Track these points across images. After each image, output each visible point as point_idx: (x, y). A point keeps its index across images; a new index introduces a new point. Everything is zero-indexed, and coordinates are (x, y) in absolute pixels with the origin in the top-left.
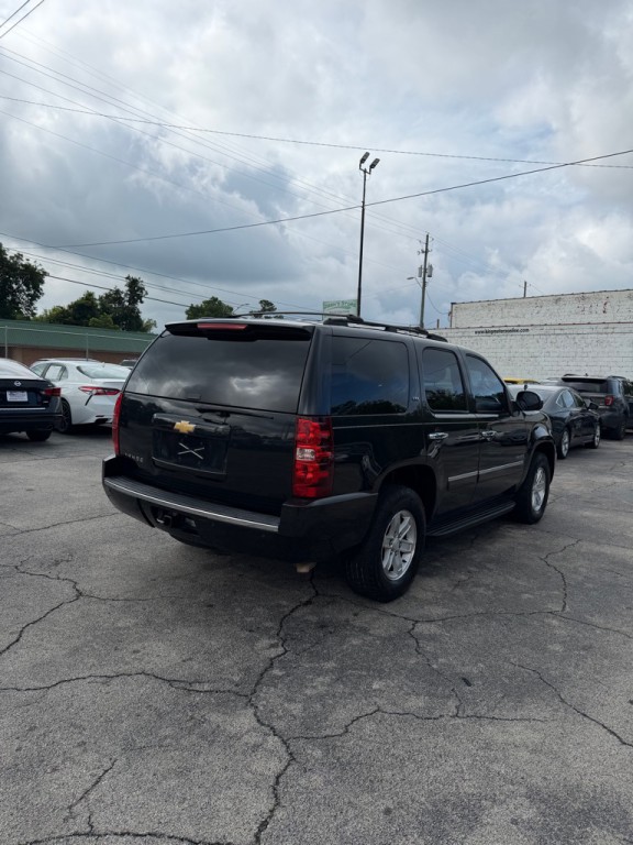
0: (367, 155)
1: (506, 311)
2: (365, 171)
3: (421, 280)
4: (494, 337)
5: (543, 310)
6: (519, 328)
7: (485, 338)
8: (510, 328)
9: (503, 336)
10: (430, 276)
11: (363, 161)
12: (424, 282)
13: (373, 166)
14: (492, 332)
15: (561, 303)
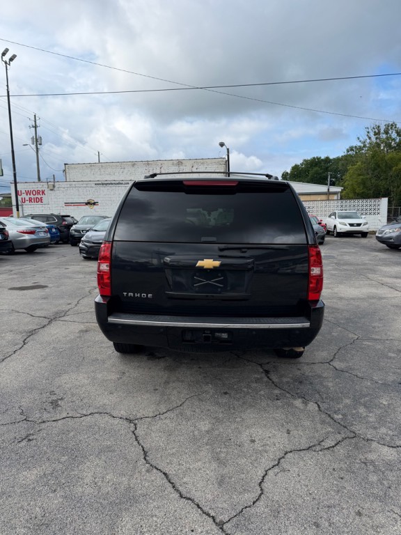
0: (7, 50)
1: (102, 170)
2: (6, 63)
3: (34, 146)
4: (108, 187)
5: (126, 171)
6: (123, 182)
7: (102, 188)
8: (109, 182)
9: (113, 187)
10: (40, 144)
11: (4, 54)
12: (37, 149)
13: (11, 59)
14: (106, 184)
15: (136, 166)
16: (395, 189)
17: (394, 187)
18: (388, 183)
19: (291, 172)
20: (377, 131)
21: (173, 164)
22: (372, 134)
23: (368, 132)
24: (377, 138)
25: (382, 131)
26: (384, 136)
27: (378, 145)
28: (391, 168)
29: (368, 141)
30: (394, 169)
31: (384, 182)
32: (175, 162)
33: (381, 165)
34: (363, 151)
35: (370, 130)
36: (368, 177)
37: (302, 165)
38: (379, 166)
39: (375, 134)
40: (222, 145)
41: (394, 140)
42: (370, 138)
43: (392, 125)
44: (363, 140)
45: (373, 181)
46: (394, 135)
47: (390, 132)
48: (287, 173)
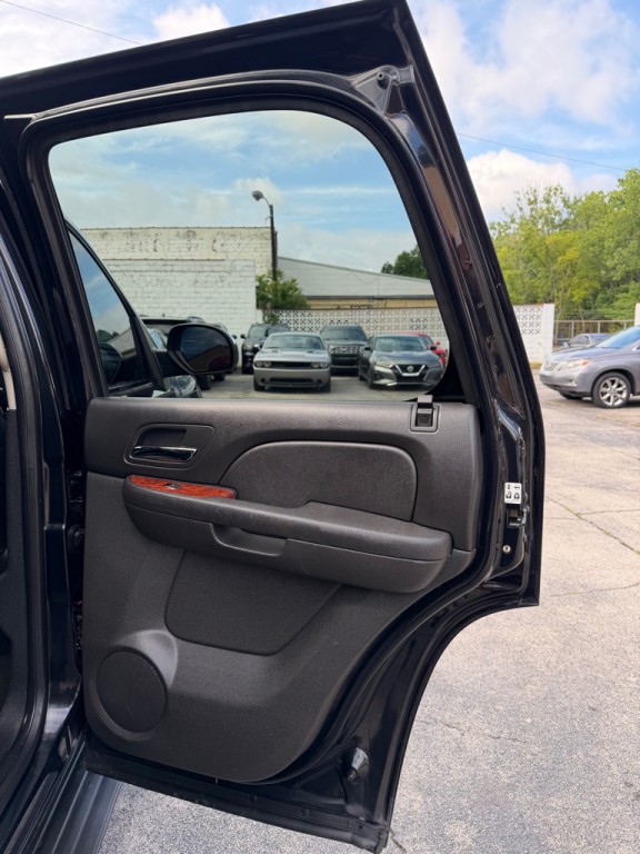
15: (109, 238)
16: (560, 294)
17: (559, 290)
18: (549, 284)
19: (397, 264)
20: (532, 199)
21: (178, 235)
22: (524, 204)
23: (519, 200)
24: (532, 210)
25: (540, 198)
26: (544, 206)
27: (534, 221)
28: (554, 260)
29: (519, 213)
30: (560, 259)
31: (543, 282)
32: (181, 231)
33: (539, 254)
34: (511, 231)
35: (521, 196)
36: (519, 272)
37: (413, 253)
38: (535, 256)
39: (531, 203)
40: (258, 196)
41: (558, 213)
42: (521, 209)
43: (556, 189)
44: (510, 213)
45: (526, 279)
46: (559, 205)
47: (552, 200)
48: (390, 266)
